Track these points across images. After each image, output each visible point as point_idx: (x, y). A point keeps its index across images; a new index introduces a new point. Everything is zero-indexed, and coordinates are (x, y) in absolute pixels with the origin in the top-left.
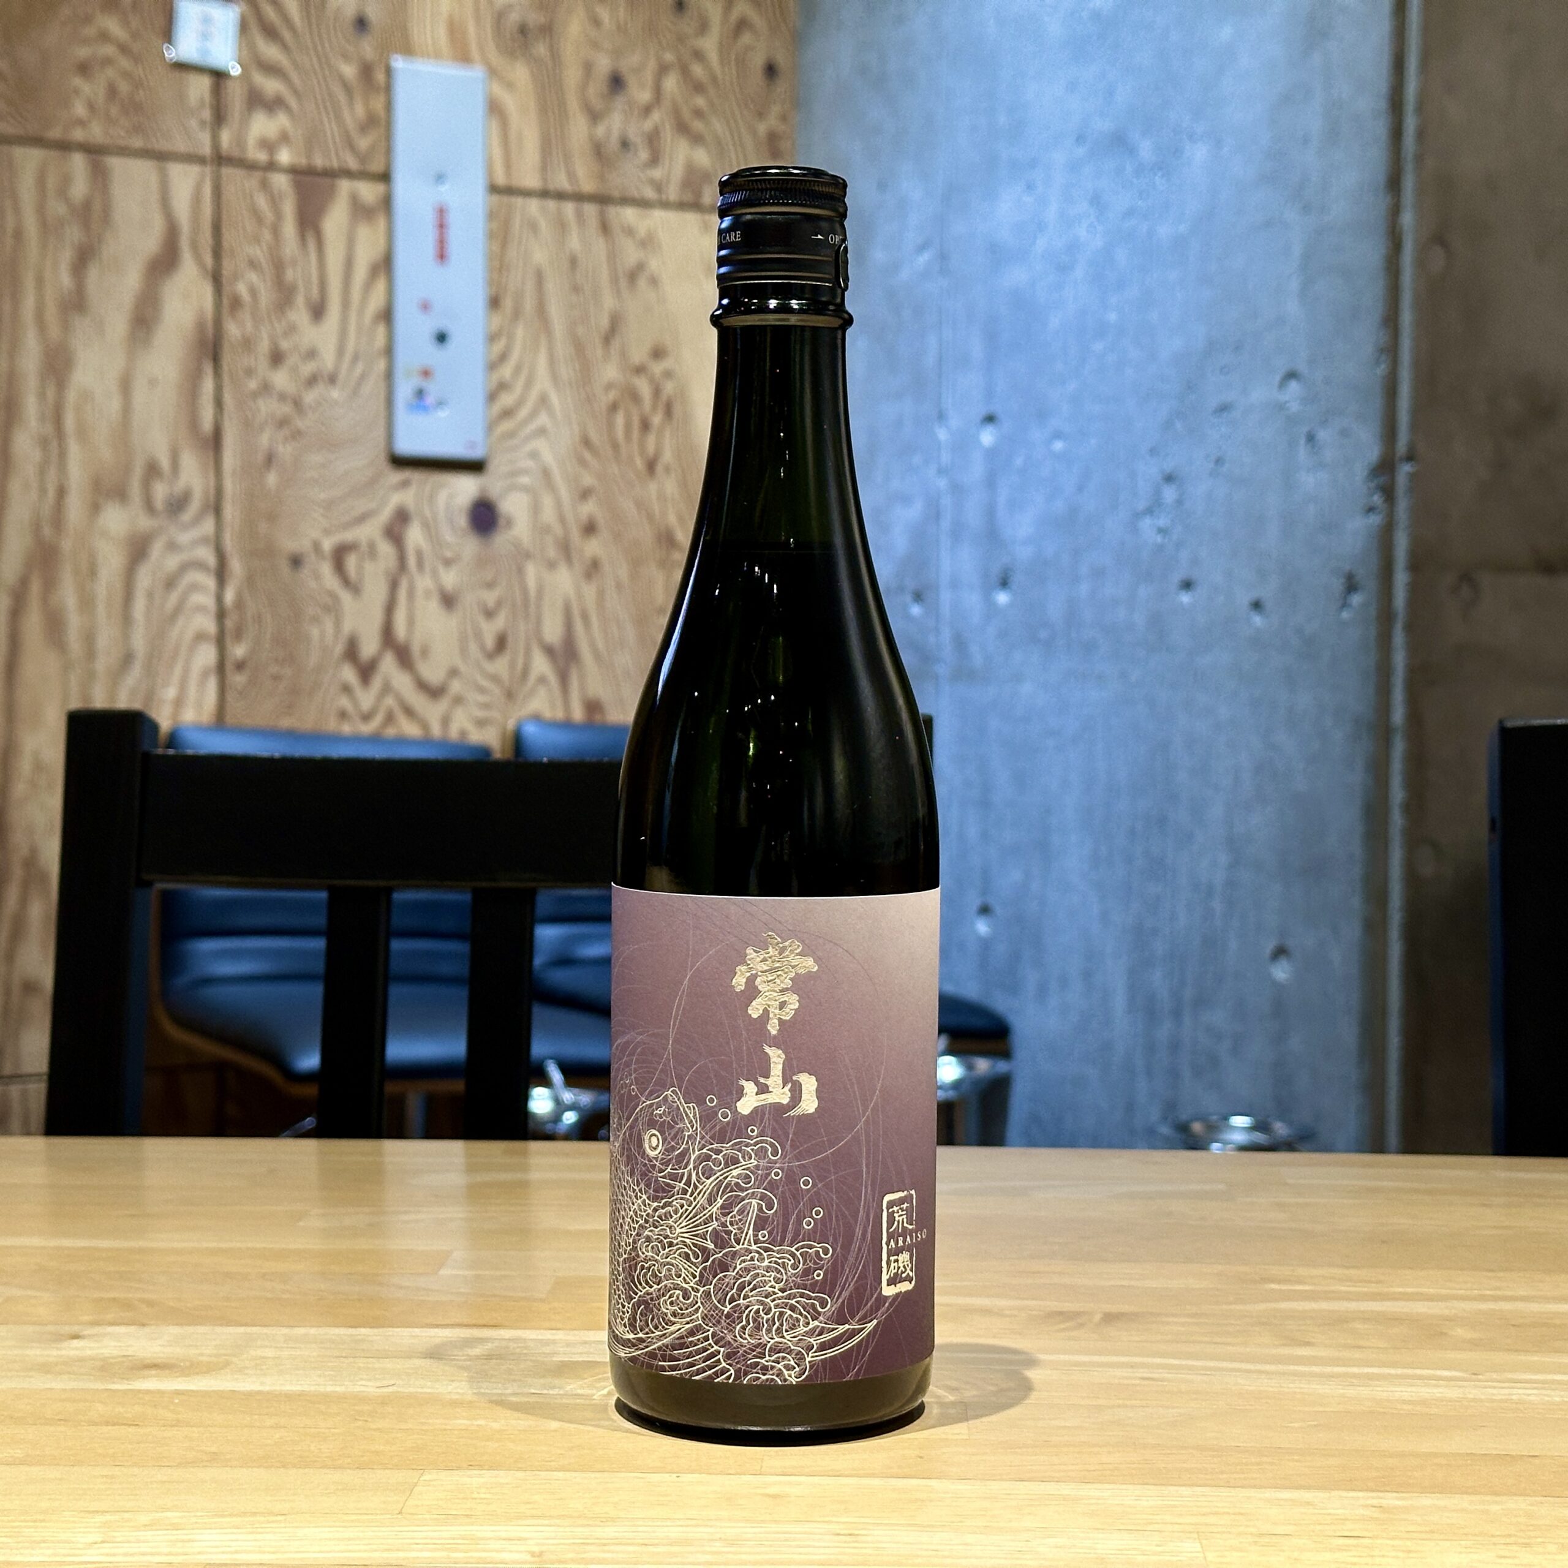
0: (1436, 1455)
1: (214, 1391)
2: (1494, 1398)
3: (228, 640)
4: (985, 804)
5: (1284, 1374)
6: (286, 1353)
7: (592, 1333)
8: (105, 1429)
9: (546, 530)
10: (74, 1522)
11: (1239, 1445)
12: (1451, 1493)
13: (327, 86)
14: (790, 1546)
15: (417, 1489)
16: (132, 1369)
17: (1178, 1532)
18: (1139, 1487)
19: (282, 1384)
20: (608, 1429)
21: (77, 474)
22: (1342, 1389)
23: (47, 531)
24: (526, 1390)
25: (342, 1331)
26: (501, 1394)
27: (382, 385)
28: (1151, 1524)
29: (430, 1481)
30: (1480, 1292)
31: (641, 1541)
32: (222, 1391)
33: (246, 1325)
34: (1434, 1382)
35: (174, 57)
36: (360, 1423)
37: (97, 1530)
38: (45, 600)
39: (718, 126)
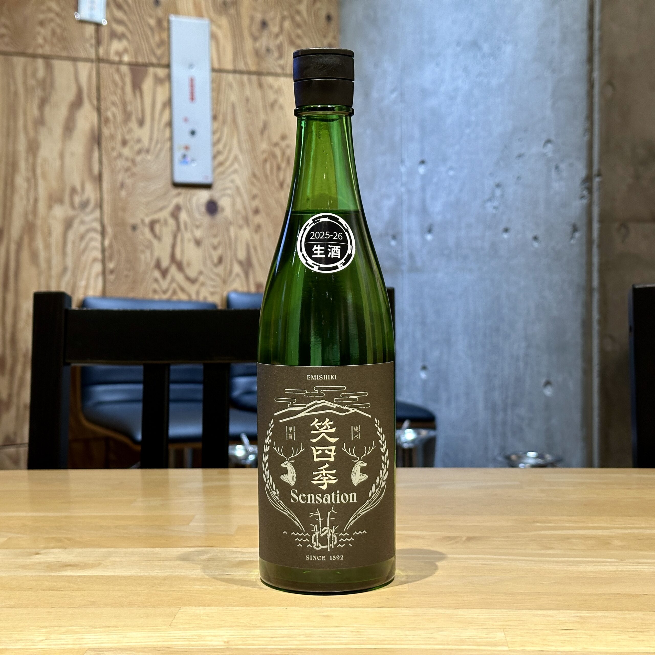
0: (605, 594)
1: (94, 576)
2: (630, 570)
3: (107, 261)
4: (423, 323)
6: (125, 559)
7: (253, 548)
8: (48, 592)
9: (238, 212)
10: (34, 631)
11: (521, 591)
12: (610, 610)
13: (143, 29)
14: (332, 637)
15: (177, 616)
16: (60, 567)
17: (495, 629)
18: (479, 610)
19: (123, 572)
21: (42, 192)
22: (566, 567)
23: (30, 217)
24: (223, 573)
25: (149, 549)
26: (214, 575)
27: (168, 153)
28: (483, 625)
29: (183, 612)
30: (625, 526)
31: (270, 636)
32: (98, 576)
33: (109, 548)
34: (604, 564)
35: (79, 18)
36: (153, 588)
37: (44, 635)
38: (30, 245)
39: (306, 41)
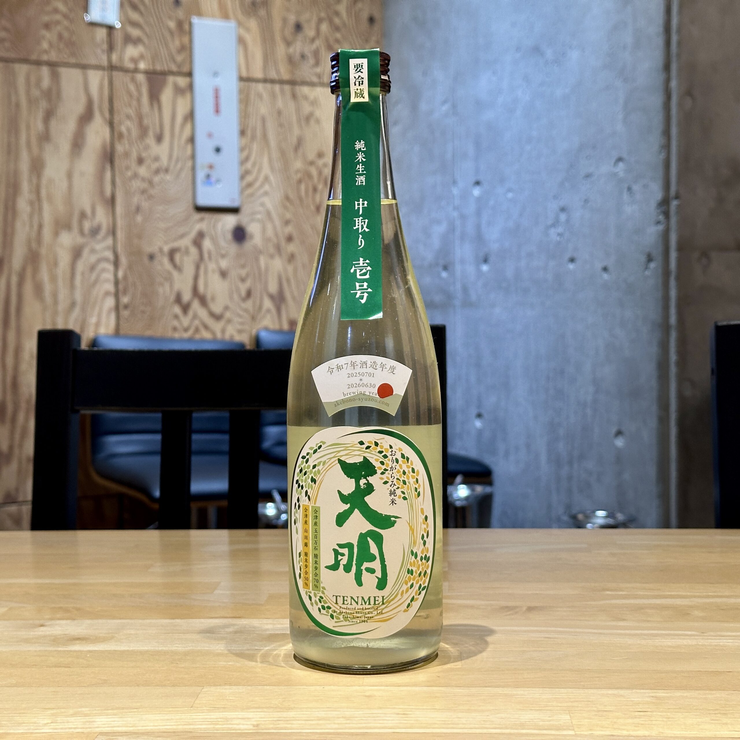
0: (683, 672)
1: (106, 651)
2: (712, 644)
3: (120, 295)
4: (478, 365)
5: (612, 634)
6: (141, 632)
7: (282, 620)
8: (54, 669)
9: (269, 240)
10: (38, 713)
11: (589, 668)
12: (689, 690)
13: (162, 32)
14: (375, 720)
15: (200, 696)
16: (68, 640)
17: (560, 710)
18: (541, 689)
19: (138, 647)
21: (47, 217)
22: (640, 641)
23: (34, 245)
24: (252, 648)
25: (168, 621)
26: (240, 650)
27: (190, 173)
28: (546, 707)
29: (206, 691)
30: (707, 594)
31: (305, 719)
32: (110, 650)
33: (122, 619)
34: (683, 637)
35: (89, 20)
36: (173, 665)
37: (49, 717)
38: (34, 276)
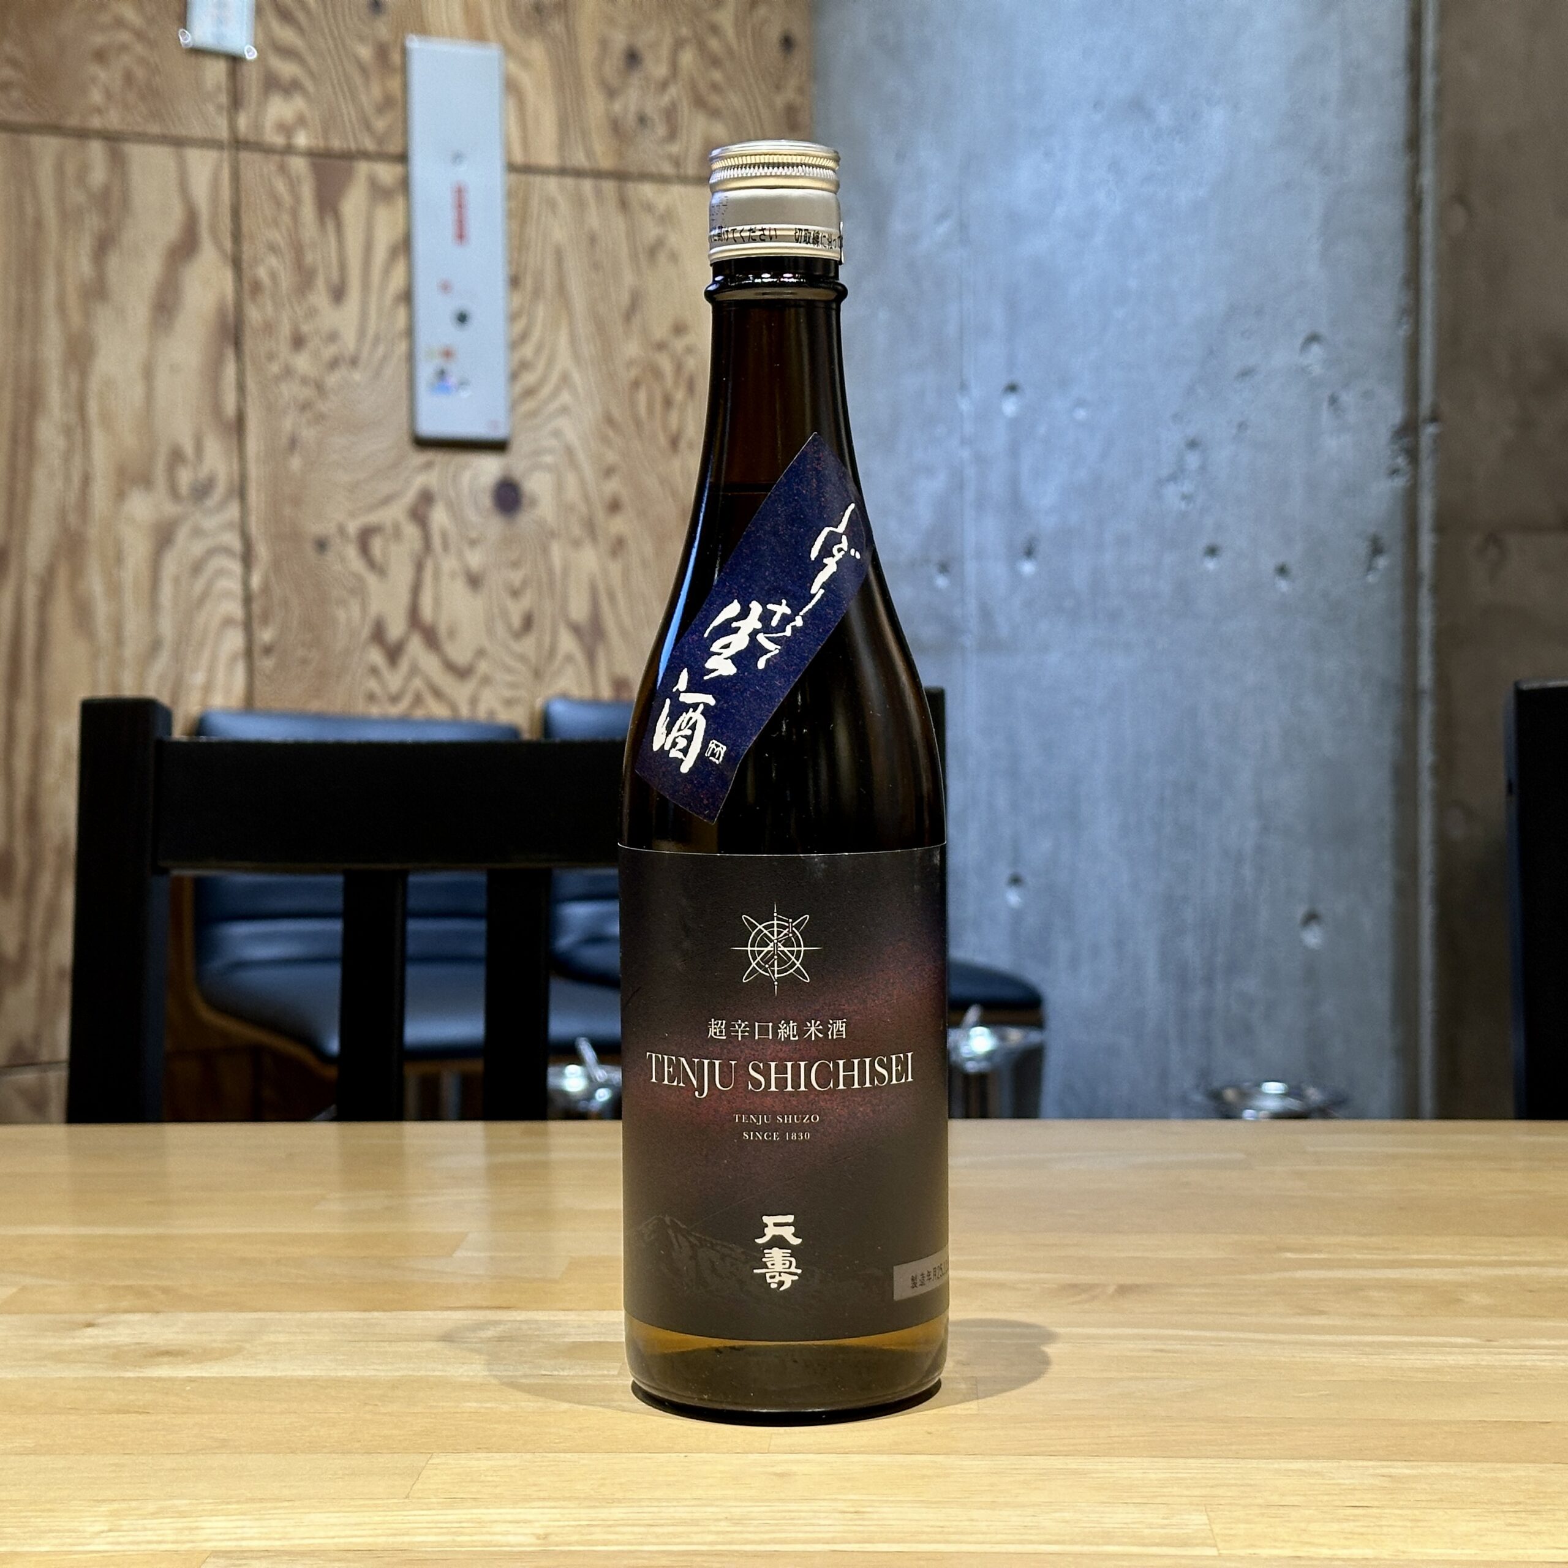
0: (1447, 1423)
1: (226, 1378)
2: (1508, 1364)
3: (256, 625)
4: (1014, 774)
5: (1296, 1343)
6: (299, 1338)
7: (609, 1313)
8: (116, 1417)
9: (570, 508)
10: (81, 1511)
11: (1248, 1416)
12: (1461, 1461)
13: (343, 67)
14: (795, 1525)
15: (424, 1474)
16: (145, 1356)
17: (1186, 1504)
18: (1147, 1459)
19: (294, 1370)
20: (617, 1409)
21: (101, 461)
22: (1355, 1358)
23: (73, 520)
24: (535, 1372)
25: (356, 1315)
26: (511, 1377)
27: (404, 368)
28: (1156, 1496)
29: (438, 1464)
30: (1497, 1258)
31: (647, 1522)
32: (234, 1378)
33: (260, 1310)
34: (1447, 1349)
35: (189, 42)
36: (367, 1408)
37: (104, 1519)
38: (73, 585)
39: (735, 100)
